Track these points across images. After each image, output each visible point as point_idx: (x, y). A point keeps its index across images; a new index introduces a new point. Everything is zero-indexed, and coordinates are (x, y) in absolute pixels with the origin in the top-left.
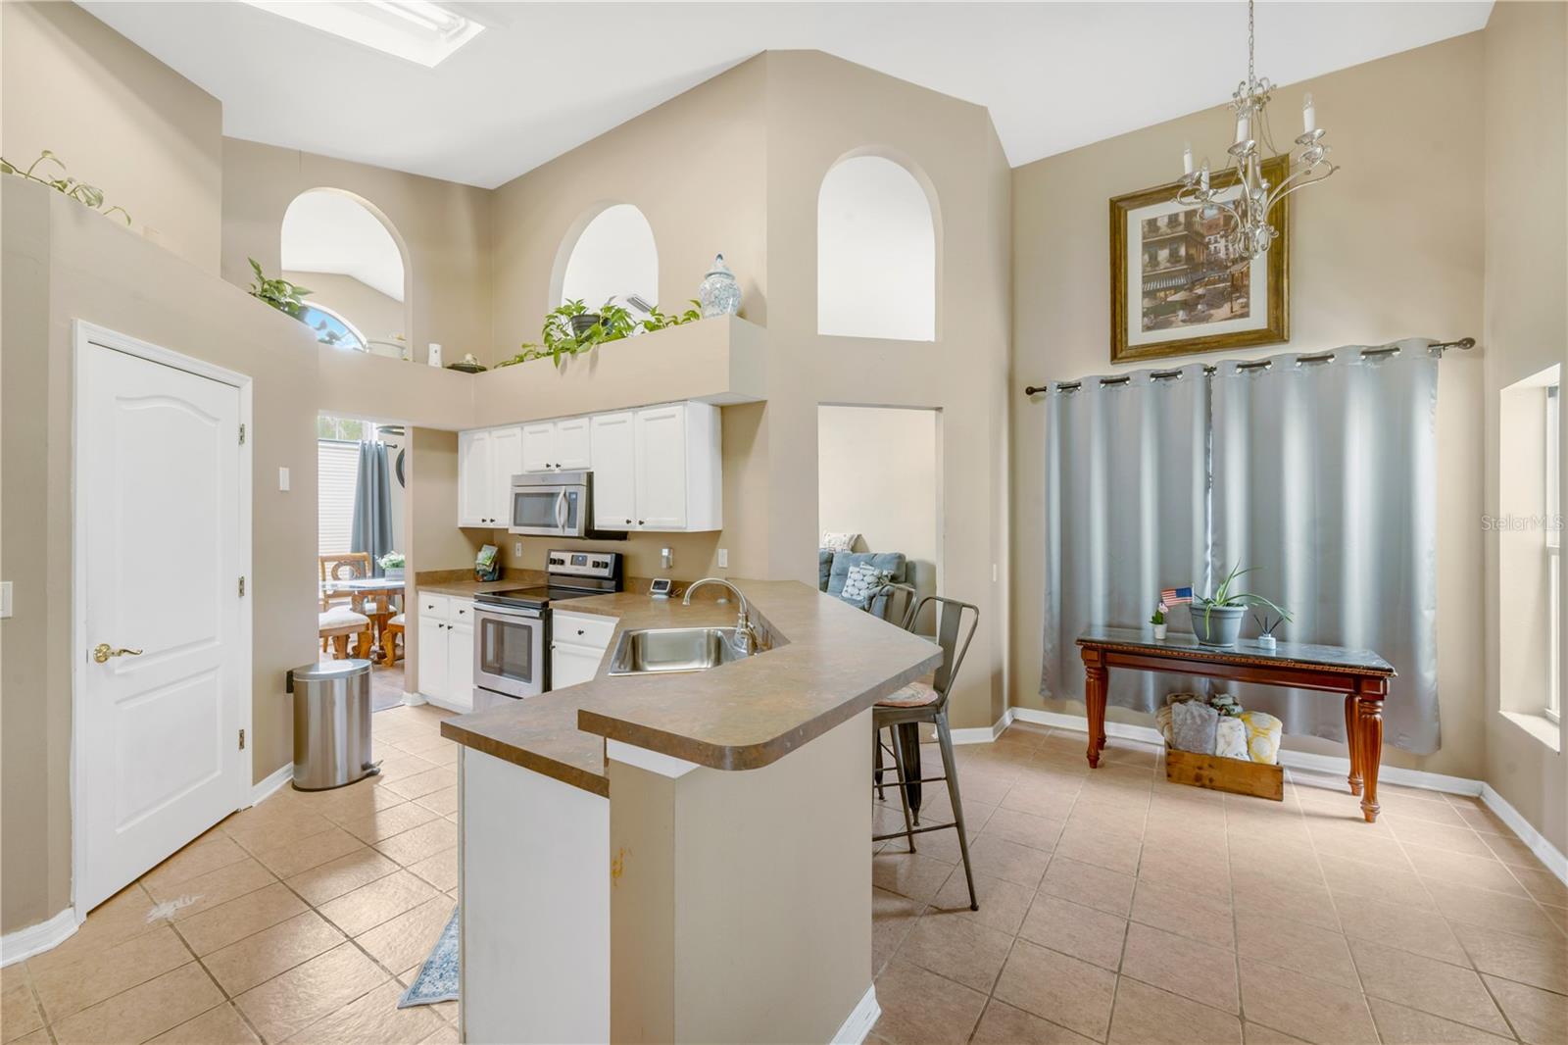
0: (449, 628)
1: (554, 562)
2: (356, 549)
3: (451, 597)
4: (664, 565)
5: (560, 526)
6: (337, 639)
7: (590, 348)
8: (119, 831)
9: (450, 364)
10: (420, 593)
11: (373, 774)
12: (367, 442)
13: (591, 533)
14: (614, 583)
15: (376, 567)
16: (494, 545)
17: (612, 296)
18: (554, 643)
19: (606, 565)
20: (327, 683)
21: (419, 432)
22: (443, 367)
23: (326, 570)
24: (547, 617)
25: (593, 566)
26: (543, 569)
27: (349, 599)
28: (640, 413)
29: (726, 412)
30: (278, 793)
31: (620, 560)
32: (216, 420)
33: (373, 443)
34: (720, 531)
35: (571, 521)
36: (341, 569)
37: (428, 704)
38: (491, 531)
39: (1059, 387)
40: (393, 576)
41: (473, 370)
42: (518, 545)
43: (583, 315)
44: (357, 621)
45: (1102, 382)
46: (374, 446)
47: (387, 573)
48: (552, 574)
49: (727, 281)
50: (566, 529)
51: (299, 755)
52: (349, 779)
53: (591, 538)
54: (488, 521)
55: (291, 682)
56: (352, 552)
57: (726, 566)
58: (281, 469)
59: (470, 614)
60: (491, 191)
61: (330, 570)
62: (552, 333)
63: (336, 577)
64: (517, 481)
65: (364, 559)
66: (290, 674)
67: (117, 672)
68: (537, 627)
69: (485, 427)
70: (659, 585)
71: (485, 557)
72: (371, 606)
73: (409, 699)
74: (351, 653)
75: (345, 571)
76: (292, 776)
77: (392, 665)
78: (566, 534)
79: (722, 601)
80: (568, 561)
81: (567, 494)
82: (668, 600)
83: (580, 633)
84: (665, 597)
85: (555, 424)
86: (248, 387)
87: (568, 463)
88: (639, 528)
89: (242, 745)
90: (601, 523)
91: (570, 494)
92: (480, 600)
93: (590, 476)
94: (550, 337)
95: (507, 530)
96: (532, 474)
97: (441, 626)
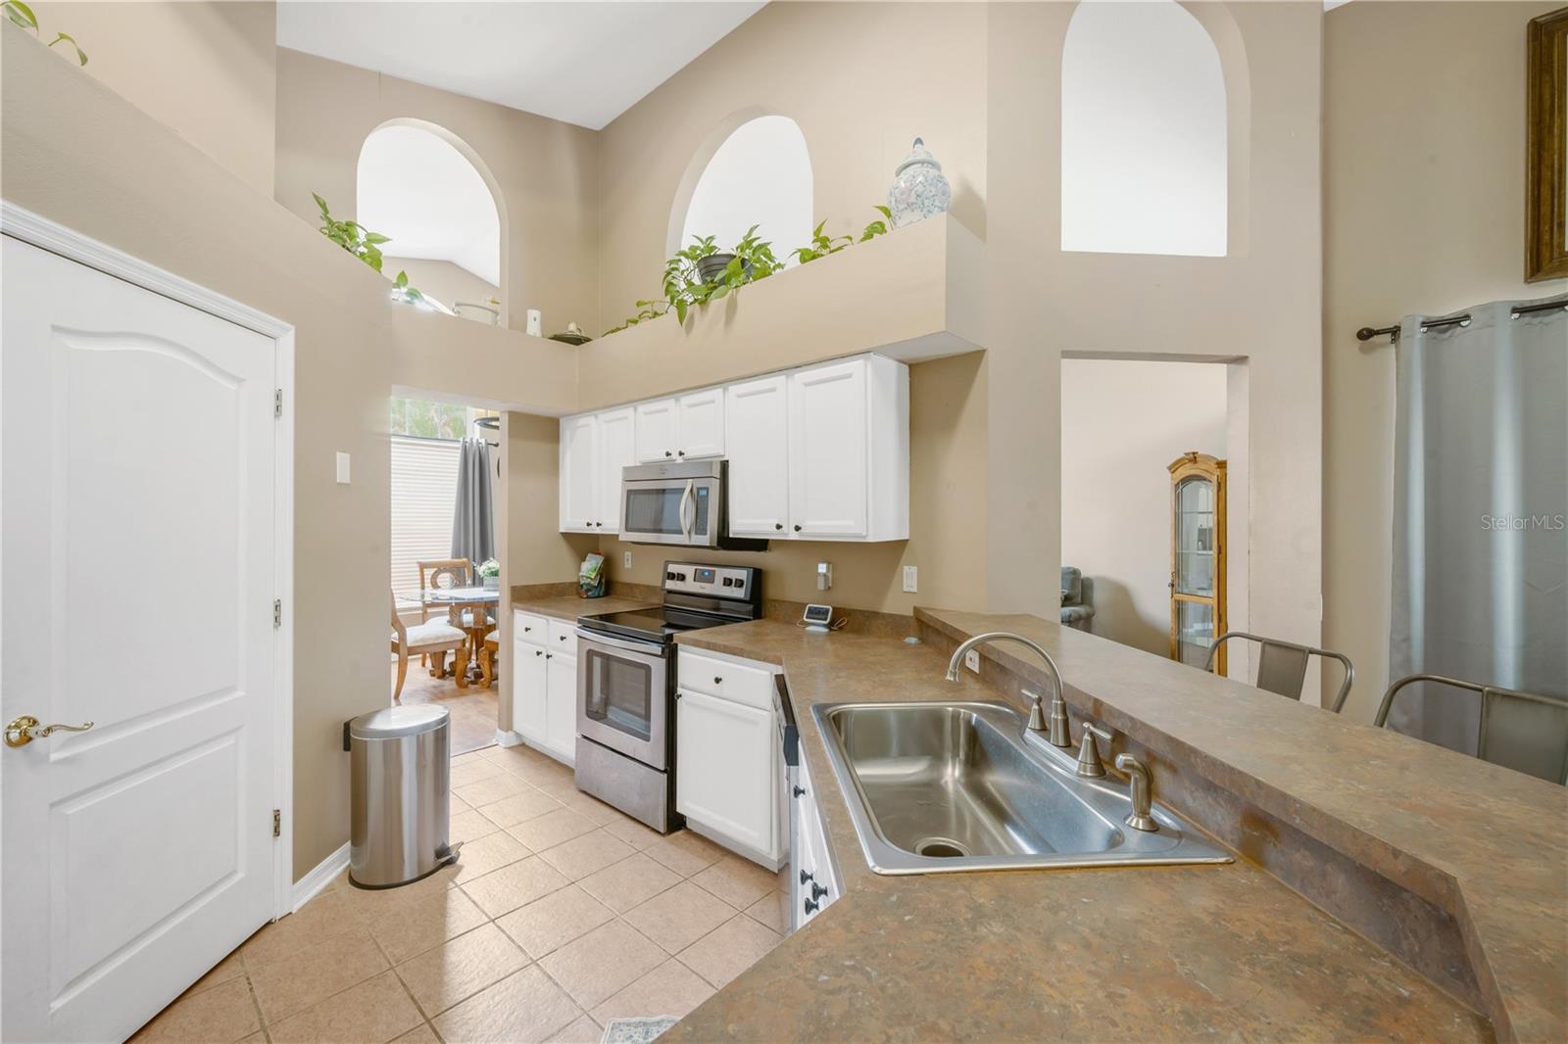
0: (548, 657)
1: (671, 576)
2: (456, 554)
3: (550, 618)
4: (821, 586)
5: (685, 532)
6: (434, 656)
7: (727, 292)
8: (57, 1005)
9: (551, 334)
10: (515, 611)
11: (450, 862)
12: (468, 440)
13: (726, 542)
14: (751, 607)
15: (477, 577)
16: (599, 554)
17: (755, 224)
18: (680, 691)
19: (740, 583)
20: (392, 742)
21: (514, 416)
22: (543, 336)
23: (426, 577)
24: (671, 655)
25: (724, 584)
26: (659, 584)
27: (447, 609)
28: (796, 375)
29: (919, 371)
30: (329, 888)
31: (758, 576)
32: (240, 381)
33: (474, 441)
34: (907, 540)
35: (699, 527)
36: (440, 576)
37: (523, 745)
38: (597, 536)
39: (1423, 324)
40: (493, 586)
41: (577, 341)
42: (628, 554)
43: (715, 256)
44: (452, 636)
45: (1515, 310)
46: (475, 445)
47: (485, 582)
48: (670, 592)
49: (933, 172)
50: (693, 535)
51: (358, 834)
52: (419, 872)
53: (725, 549)
54: (594, 525)
55: (348, 737)
56: (453, 558)
57: (915, 591)
58: (338, 454)
59: (572, 643)
60: (596, 132)
61: (430, 577)
62: (674, 281)
63: (435, 586)
64: (630, 474)
65: (464, 565)
66: (347, 726)
67: (54, 757)
68: (658, 667)
69: (589, 411)
70: (816, 613)
71: (590, 567)
72: (468, 618)
73: (503, 739)
74: (448, 670)
75: (445, 579)
76: (348, 862)
77: (488, 687)
78: (693, 543)
79: (913, 640)
80: (690, 576)
81: (695, 490)
82: (827, 635)
83: (718, 680)
84: (825, 630)
85: (677, 400)
86: (288, 340)
87: (693, 451)
88: (794, 536)
89: (277, 832)
90: (738, 527)
91: (699, 489)
92: (585, 626)
93: (725, 465)
94: (671, 288)
95: (618, 535)
96: (647, 466)
97: (538, 653)
